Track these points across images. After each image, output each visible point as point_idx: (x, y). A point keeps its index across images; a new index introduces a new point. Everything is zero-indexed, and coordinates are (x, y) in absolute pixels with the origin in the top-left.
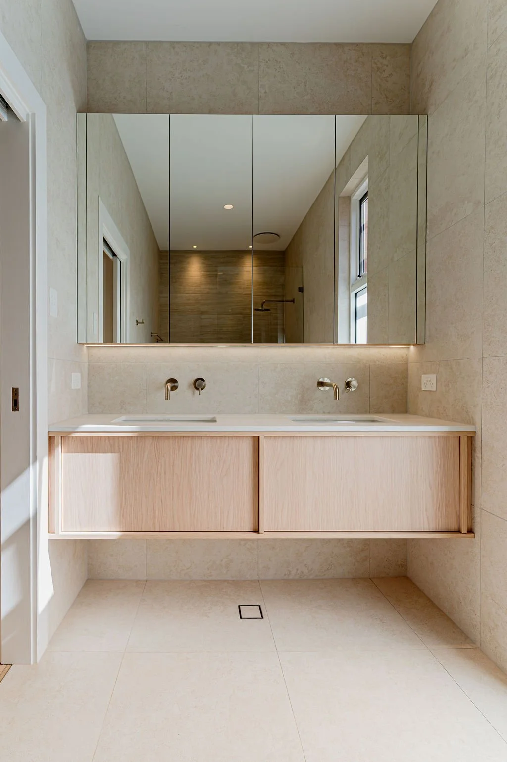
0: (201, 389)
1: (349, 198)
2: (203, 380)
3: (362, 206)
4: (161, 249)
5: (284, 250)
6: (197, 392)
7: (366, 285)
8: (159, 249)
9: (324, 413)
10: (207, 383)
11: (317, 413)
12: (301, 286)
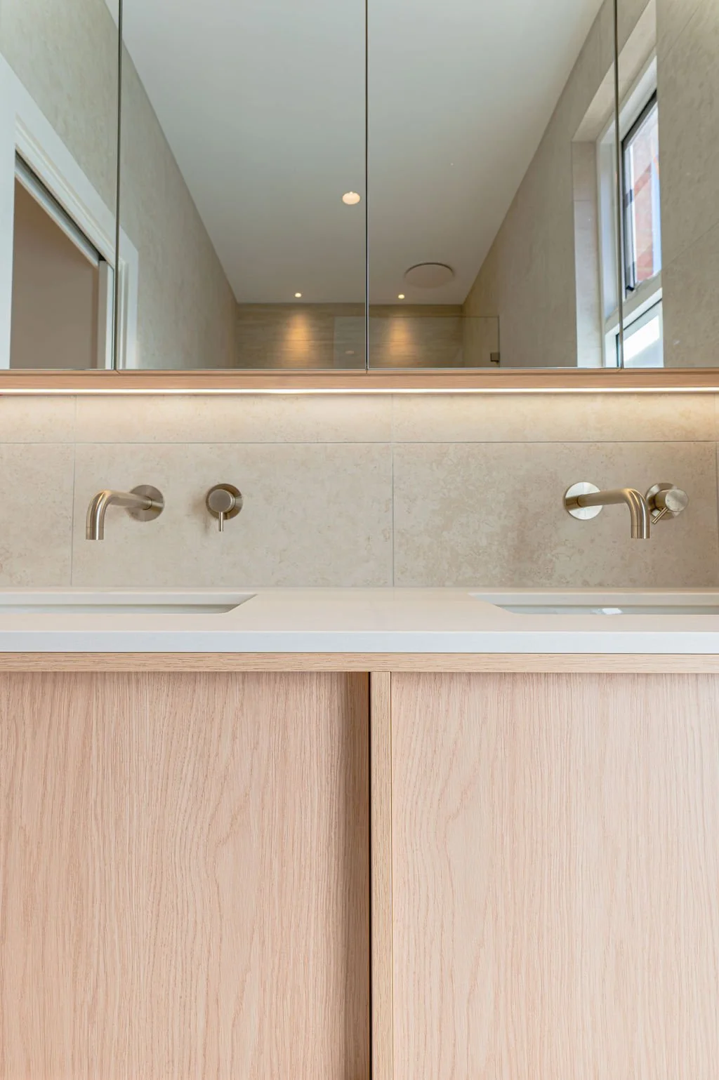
0: (226, 517)
1: (592, 145)
2: (235, 493)
3: (626, 152)
4: (239, 300)
5: (461, 302)
6: (214, 523)
7: (659, 294)
8: (234, 299)
9: (586, 584)
10: (246, 502)
11: (564, 583)
12: (495, 351)
